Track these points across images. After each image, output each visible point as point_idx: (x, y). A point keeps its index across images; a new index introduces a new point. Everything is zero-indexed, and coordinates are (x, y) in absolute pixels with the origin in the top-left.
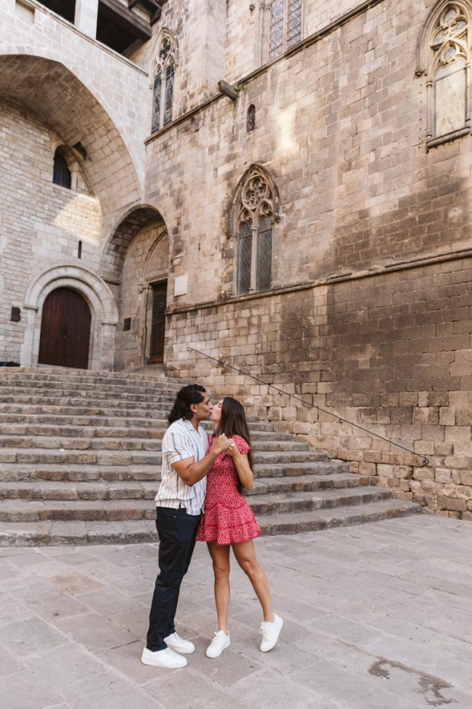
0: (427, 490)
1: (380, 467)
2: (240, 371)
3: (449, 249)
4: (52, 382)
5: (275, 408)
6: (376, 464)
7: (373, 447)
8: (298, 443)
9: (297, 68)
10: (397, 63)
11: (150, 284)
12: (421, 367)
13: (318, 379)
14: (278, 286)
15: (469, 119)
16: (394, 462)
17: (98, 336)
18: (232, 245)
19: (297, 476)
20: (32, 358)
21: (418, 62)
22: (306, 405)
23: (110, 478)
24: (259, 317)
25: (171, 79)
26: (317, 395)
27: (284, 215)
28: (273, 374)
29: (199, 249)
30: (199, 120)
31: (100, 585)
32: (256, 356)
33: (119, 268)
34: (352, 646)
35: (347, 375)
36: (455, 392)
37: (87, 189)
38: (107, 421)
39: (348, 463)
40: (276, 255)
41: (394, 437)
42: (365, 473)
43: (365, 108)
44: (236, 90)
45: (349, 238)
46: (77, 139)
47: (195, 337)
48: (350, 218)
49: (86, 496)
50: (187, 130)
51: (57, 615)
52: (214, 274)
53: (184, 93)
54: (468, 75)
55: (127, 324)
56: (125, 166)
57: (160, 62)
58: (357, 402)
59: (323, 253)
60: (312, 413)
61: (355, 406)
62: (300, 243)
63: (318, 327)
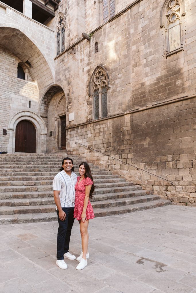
0: (173, 195)
1: (154, 187)
2: (97, 151)
3: (177, 97)
4: (20, 159)
5: (112, 165)
6: (153, 185)
7: (151, 179)
8: (121, 179)
9: (114, 26)
10: (153, 23)
11: (59, 117)
12: (169, 145)
13: (128, 152)
14: (110, 115)
15: (182, 44)
16: (160, 184)
17: (39, 139)
18: (91, 99)
19: (120, 192)
20: (12, 150)
21: (161, 22)
22: (124, 163)
23: (43, 196)
24: (103, 128)
25: (63, 33)
26: (128, 159)
27: (111, 86)
28: (110, 151)
29: (78, 102)
30: (76, 49)
31: (36, 237)
32: (103, 144)
33: (47, 111)
34: (132, 254)
35: (139, 150)
36: (182, 155)
37: (32, 79)
38: (42, 173)
39: (142, 186)
40: (109, 103)
41: (159, 174)
42: (148, 190)
43: (141, 41)
44: (90, 36)
45: (137, 94)
46: (27, 59)
47: (78, 138)
48: (137, 86)
49: (33, 204)
50: (71, 53)
51: (18, 248)
52: (84, 111)
53: (69, 38)
54: (181, 27)
55: (51, 134)
56: (47, 69)
57: (59, 26)
58: (144, 161)
59: (128, 101)
60: (126, 167)
61: (143, 163)
62: (118, 97)
63: (127, 131)
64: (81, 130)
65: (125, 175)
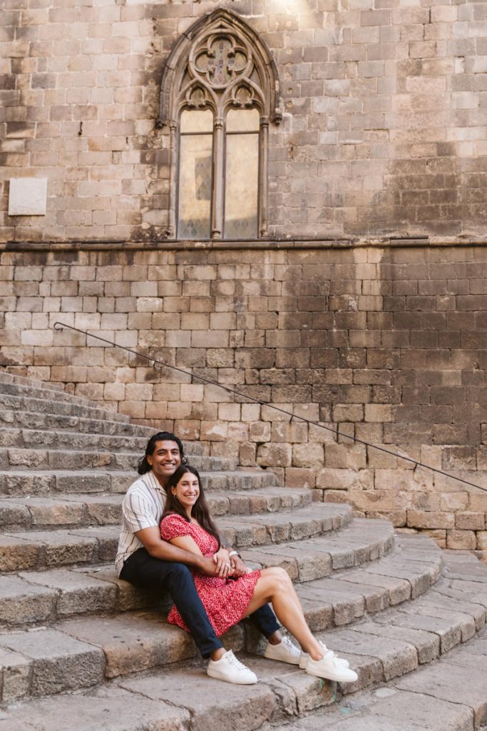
1: (482, 536)
2: (192, 377)
5: (278, 445)
6: (477, 531)
7: (471, 506)
13: (366, 398)
18: (168, 143)
24: (237, 282)
26: (365, 425)
27: (290, 115)
28: (271, 385)
29: (80, 134)
32: (231, 352)
35: (420, 394)
40: (275, 181)
45: (419, 180)
47: (72, 303)
48: (420, 151)
52: (120, 188)
58: (442, 438)
59: (372, 195)
60: (355, 455)
61: (438, 444)
62: (324, 170)
63: (364, 314)
64: (92, 268)
65: (346, 490)
